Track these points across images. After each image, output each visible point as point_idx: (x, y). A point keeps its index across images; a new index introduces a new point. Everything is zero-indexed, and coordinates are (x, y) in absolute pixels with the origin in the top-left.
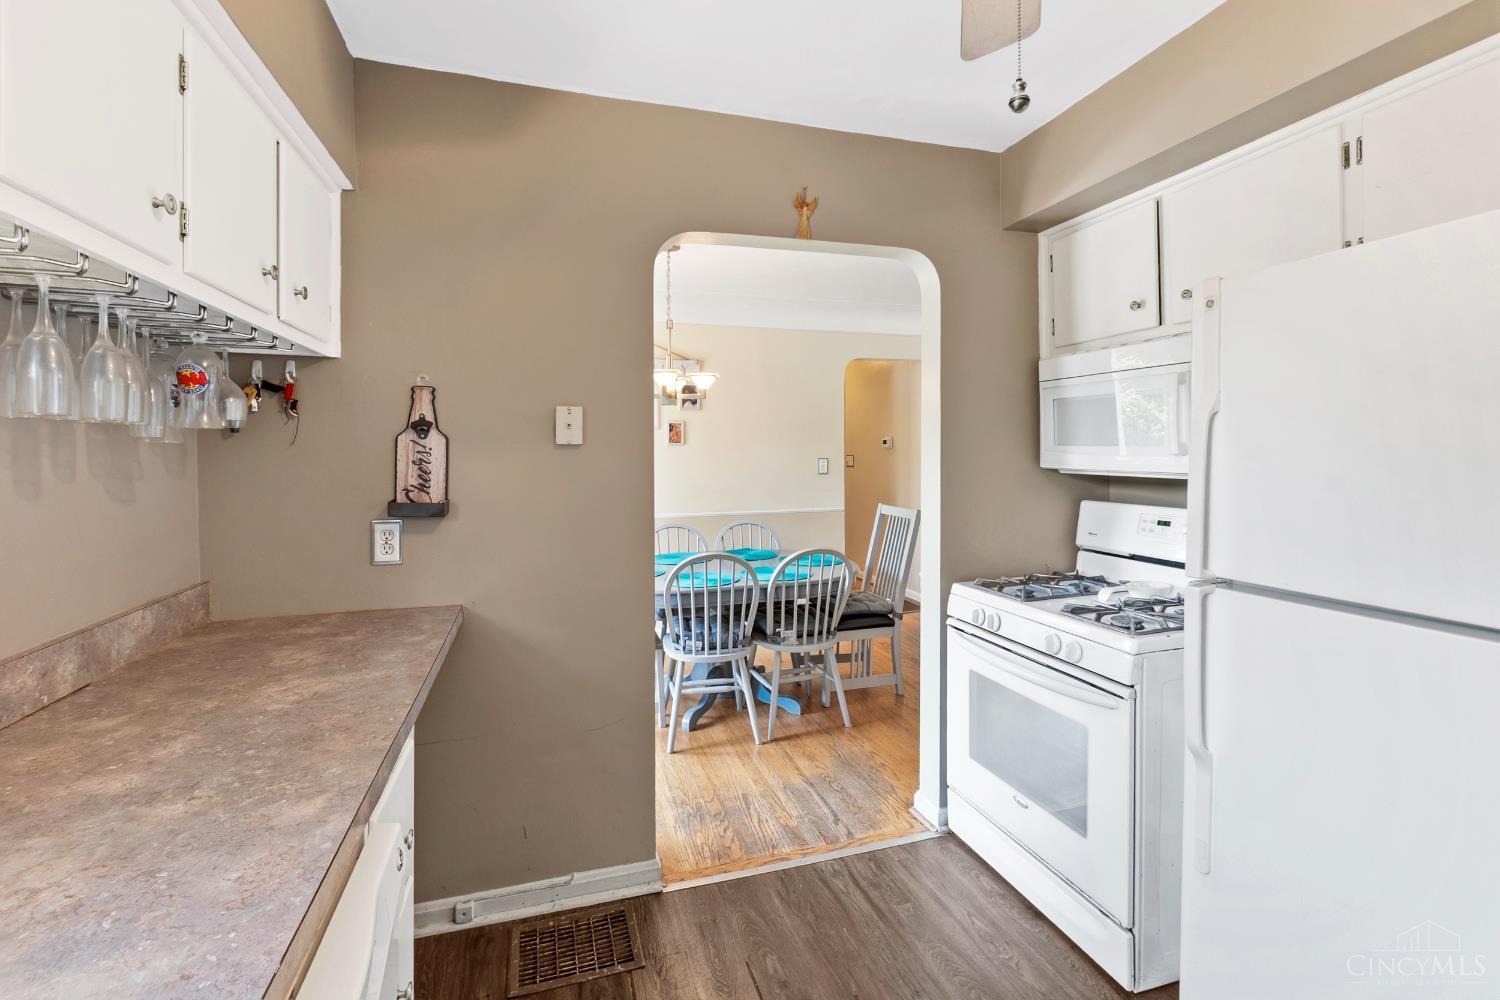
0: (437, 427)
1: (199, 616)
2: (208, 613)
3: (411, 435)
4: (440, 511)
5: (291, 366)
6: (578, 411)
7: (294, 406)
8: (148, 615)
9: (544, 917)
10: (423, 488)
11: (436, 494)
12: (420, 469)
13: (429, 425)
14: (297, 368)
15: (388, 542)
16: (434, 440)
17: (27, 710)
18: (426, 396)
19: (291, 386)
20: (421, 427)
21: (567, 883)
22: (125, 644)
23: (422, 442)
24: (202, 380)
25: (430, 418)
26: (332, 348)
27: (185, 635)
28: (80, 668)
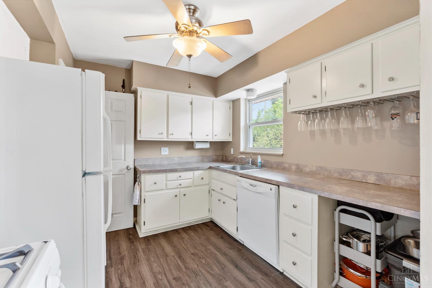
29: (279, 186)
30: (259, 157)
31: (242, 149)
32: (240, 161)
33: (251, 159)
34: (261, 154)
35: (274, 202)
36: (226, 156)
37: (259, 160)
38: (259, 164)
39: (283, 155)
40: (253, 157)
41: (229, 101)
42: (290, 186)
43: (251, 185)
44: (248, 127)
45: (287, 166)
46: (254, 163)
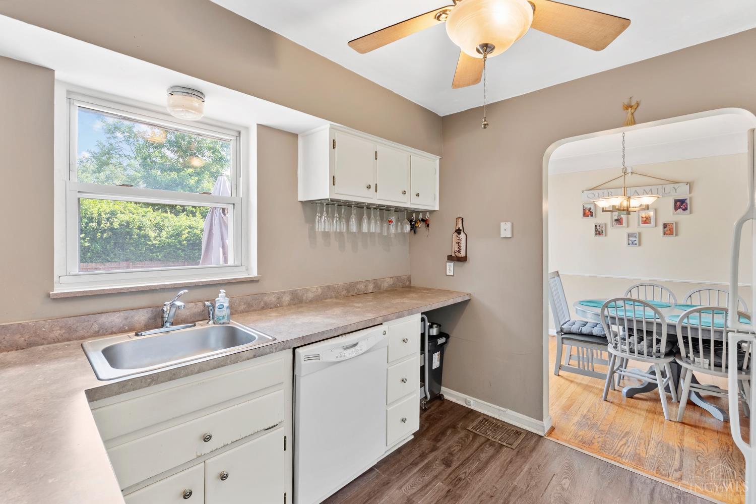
0: (464, 232)
1: (407, 283)
2: (410, 283)
3: (456, 234)
4: (464, 259)
5: (428, 214)
6: (509, 224)
7: (428, 226)
8: (391, 279)
9: (494, 418)
10: (459, 252)
11: (463, 254)
12: (458, 245)
13: (461, 230)
14: (429, 214)
15: (450, 267)
16: (462, 236)
17: (362, 293)
18: (460, 221)
19: (427, 219)
20: (458, 231)
21: (504, 411)
22: (385, 285)
23: (459, 236)
24: (392, 222)
25: (461, 228)
26: (437, 208)
27: (402, 287)
28: (374, 287)
45: (273, 299)
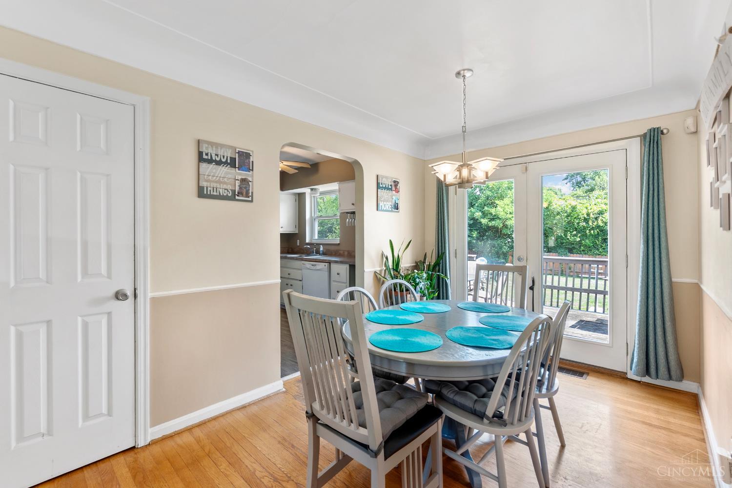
29: (330, 263)
30: (321, 246)
31: (307, 241)
32: (305, 252)
33: (315, 249)
34: (323, 245)
35: (327, 274)
36: (291, 248)
37: (321, 249)
38: (321, 252)
39: (339, 244)
40: (317, 247)
41: (295, 194)
42: (336, 262)
43: (313, 265)
44: (312, 220)
45: (342, 252)
46: (318, 252)
